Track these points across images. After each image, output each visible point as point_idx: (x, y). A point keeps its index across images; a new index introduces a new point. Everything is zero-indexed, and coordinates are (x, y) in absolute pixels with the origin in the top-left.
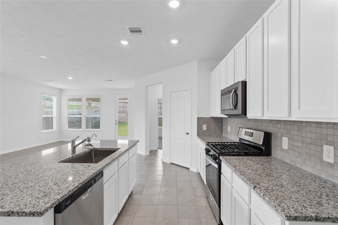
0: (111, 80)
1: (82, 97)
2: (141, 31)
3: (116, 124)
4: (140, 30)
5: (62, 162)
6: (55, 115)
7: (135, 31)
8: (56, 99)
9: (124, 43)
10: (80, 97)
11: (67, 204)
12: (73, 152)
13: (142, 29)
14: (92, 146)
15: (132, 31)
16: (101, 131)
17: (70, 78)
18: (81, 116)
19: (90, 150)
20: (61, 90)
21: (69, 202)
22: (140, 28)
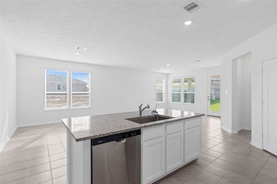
0: (199, 61)
1: (181, 78)
2: (196, 6)
3: (209, 100)
4: (194, 4)
5: (128, 119)
6: (164, 92)
7: (191, 7)
8: (165, 81)
9: (188, 23)
10: (179, 78)
11: (98, 142)
12: (140, 115)
13: (196, 3)
14: (157, 112)
15: (189, 10)
16: (195, 105)
17: (168, 65)
18: (180, 93)
19: (154, 116)
20: (168, 74)
21: (100, 142)
22: (193, 3)
